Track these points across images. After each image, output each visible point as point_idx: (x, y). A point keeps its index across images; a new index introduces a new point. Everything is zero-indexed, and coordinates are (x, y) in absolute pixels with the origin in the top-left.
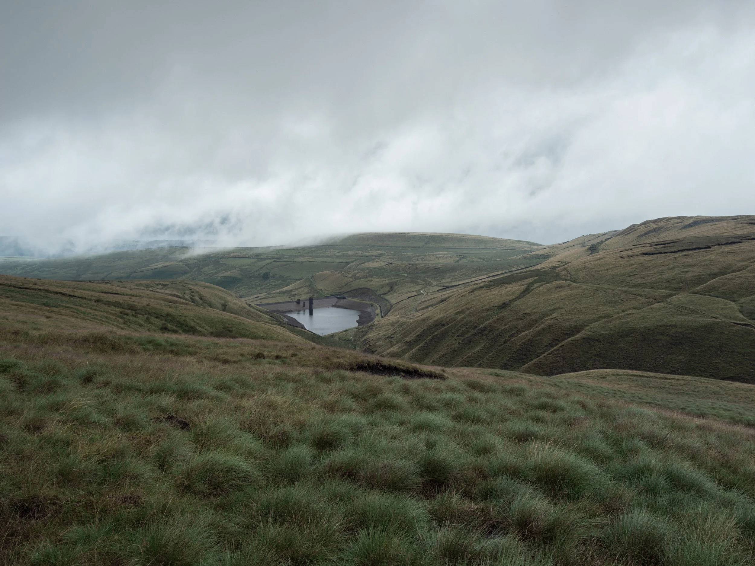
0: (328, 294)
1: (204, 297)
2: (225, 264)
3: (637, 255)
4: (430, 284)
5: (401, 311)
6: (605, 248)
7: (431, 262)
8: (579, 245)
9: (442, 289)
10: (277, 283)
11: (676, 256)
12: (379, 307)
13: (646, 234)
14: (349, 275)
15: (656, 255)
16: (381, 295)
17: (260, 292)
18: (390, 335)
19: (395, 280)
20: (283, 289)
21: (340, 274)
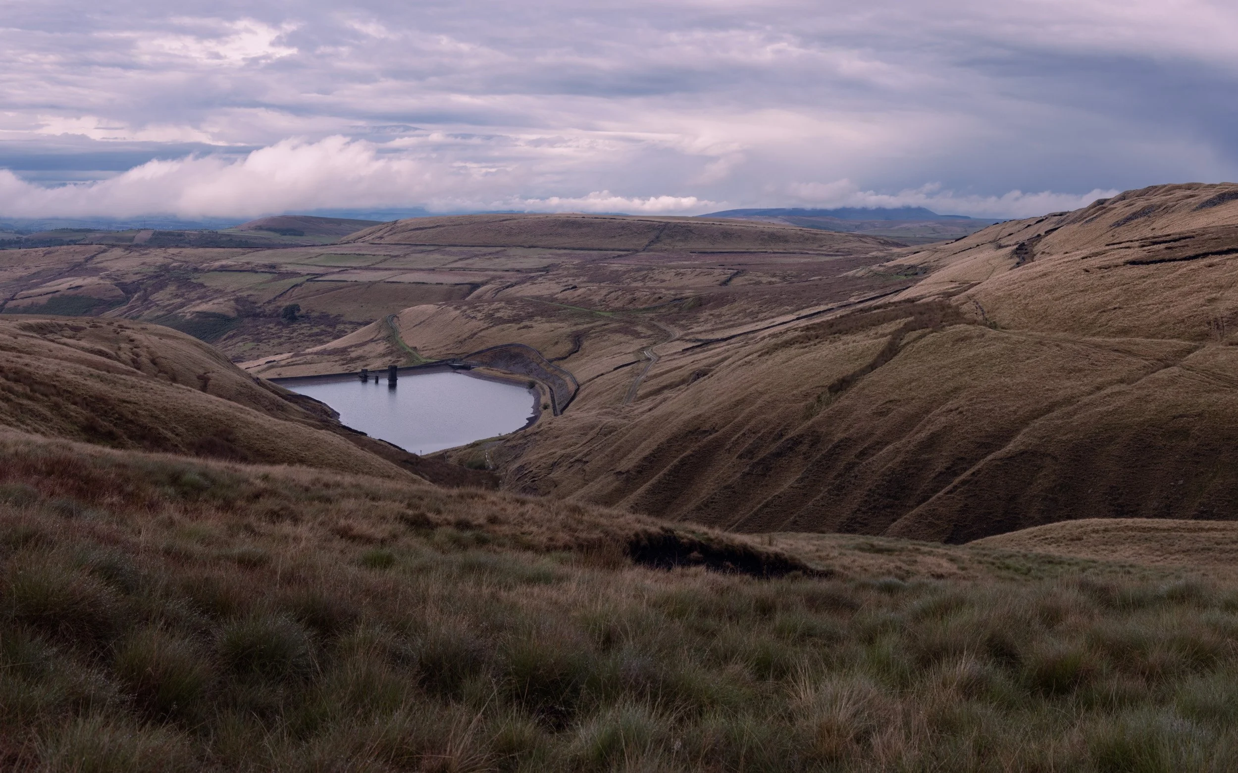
0: (430, 358)
1: (163, 360)
2: (202, 285)
3: (1117, 266)
4: (667, 337)
5: (598, 400)
6: (1047, 251)
7: (663, 285)
8: (989, 245)
9: (693, 347)
10: (316, 330)
11: (1193, 267)
12: (548, 390)
13: (1128, 219)
14: (480, 314)
15: (1153, 267)
16: (551, 361)
17: (276, 349)
18: (579, 456)
19: (585, 326)
20: (328, 345)
21: (459, 311)
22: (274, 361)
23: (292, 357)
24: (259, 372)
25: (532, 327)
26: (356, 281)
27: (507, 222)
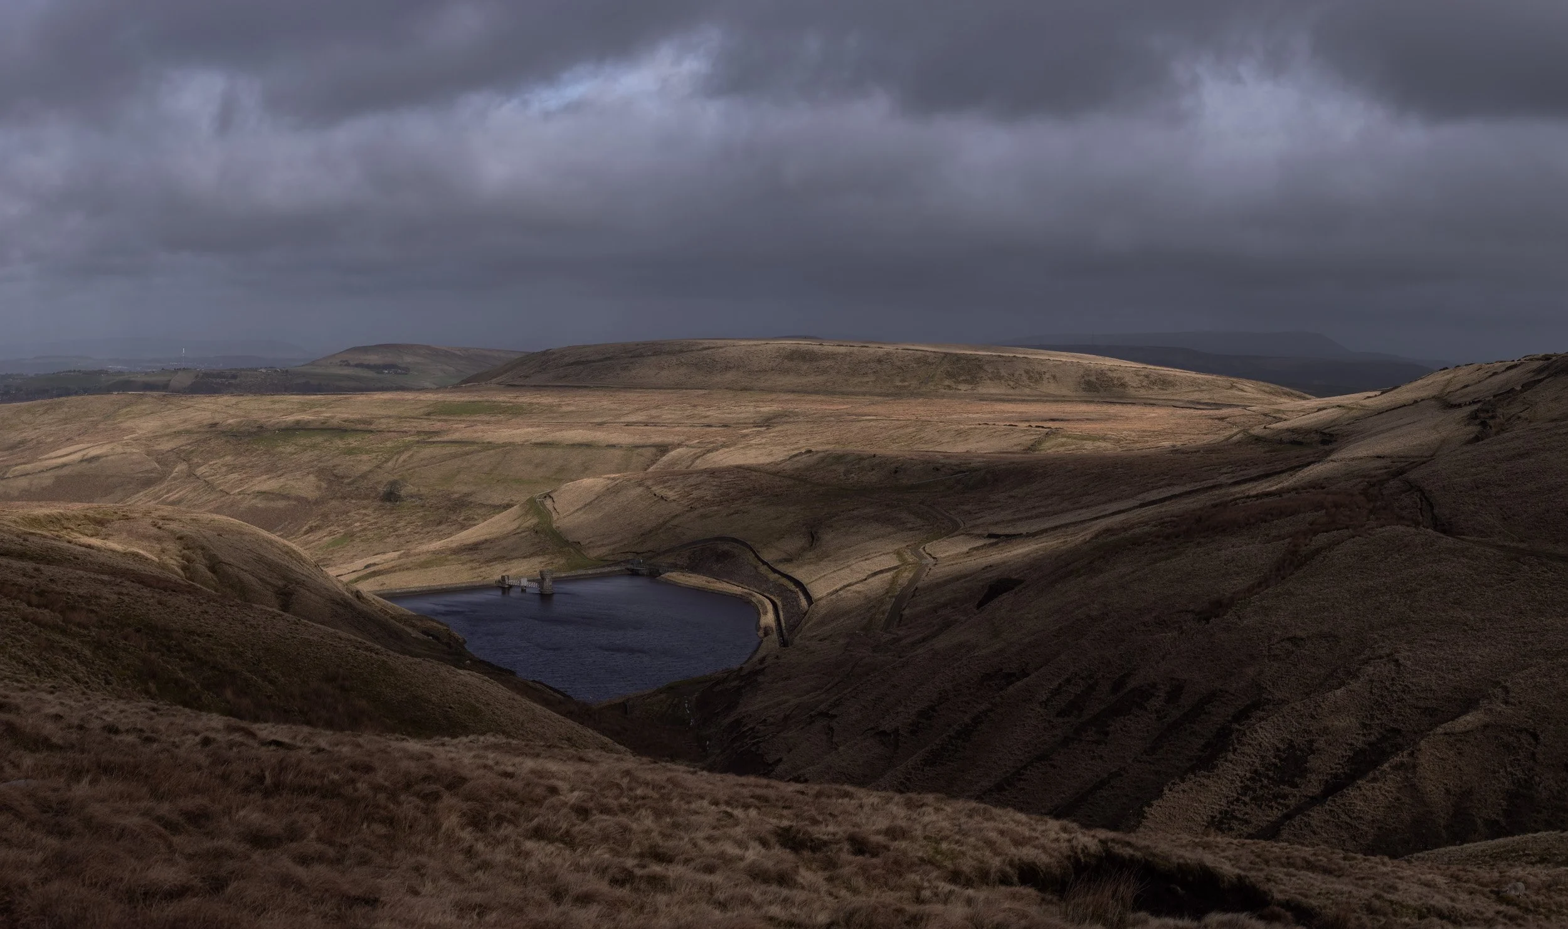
0: (600, 558)
9: (985, 546)
12: (770, 607)
14: (671, 493)
16: (776, 562)
17: (377, 547)
18: (822, 707)
19: (826, 510)
20: (451, 539)
21: (641, 488)
22: (375, 564)
23: (399, 558)
24: (357, 580)
26: (490, 442)
27: (709, 352)
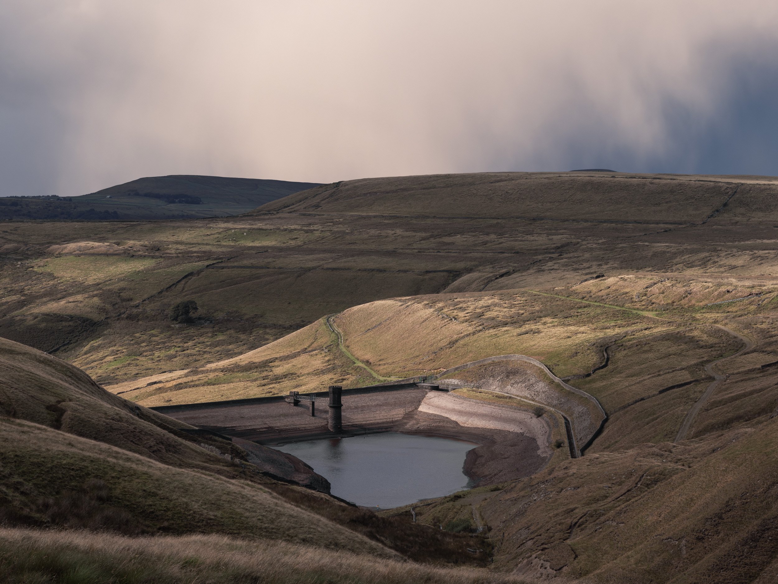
10: (220, 336)
12: (562, 421)
16: (566, 380)
17: (163, 365)
19: (617, 330)
20: (241, 357)
21: (432, 310)
22: (160, 382)
23: (186, 376)
25: (539, 332)
26: (280, 268)
